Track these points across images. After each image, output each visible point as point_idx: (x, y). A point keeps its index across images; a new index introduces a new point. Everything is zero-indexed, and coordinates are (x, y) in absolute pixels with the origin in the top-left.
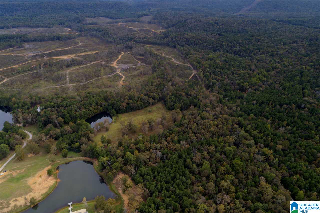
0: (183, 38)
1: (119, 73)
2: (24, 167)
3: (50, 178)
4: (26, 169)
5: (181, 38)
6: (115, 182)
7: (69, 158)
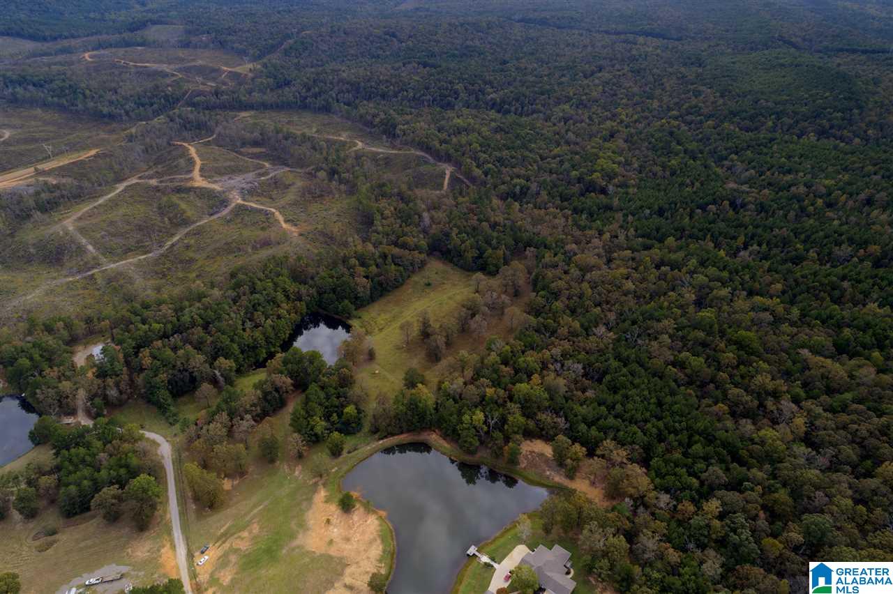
0: (338, 83)
1: (240, 201)
2: (248, 518)
3: (355, 518)
4: (259, 522)
5: (331, 83)
6: (523, 463)
7: (349, 452)
